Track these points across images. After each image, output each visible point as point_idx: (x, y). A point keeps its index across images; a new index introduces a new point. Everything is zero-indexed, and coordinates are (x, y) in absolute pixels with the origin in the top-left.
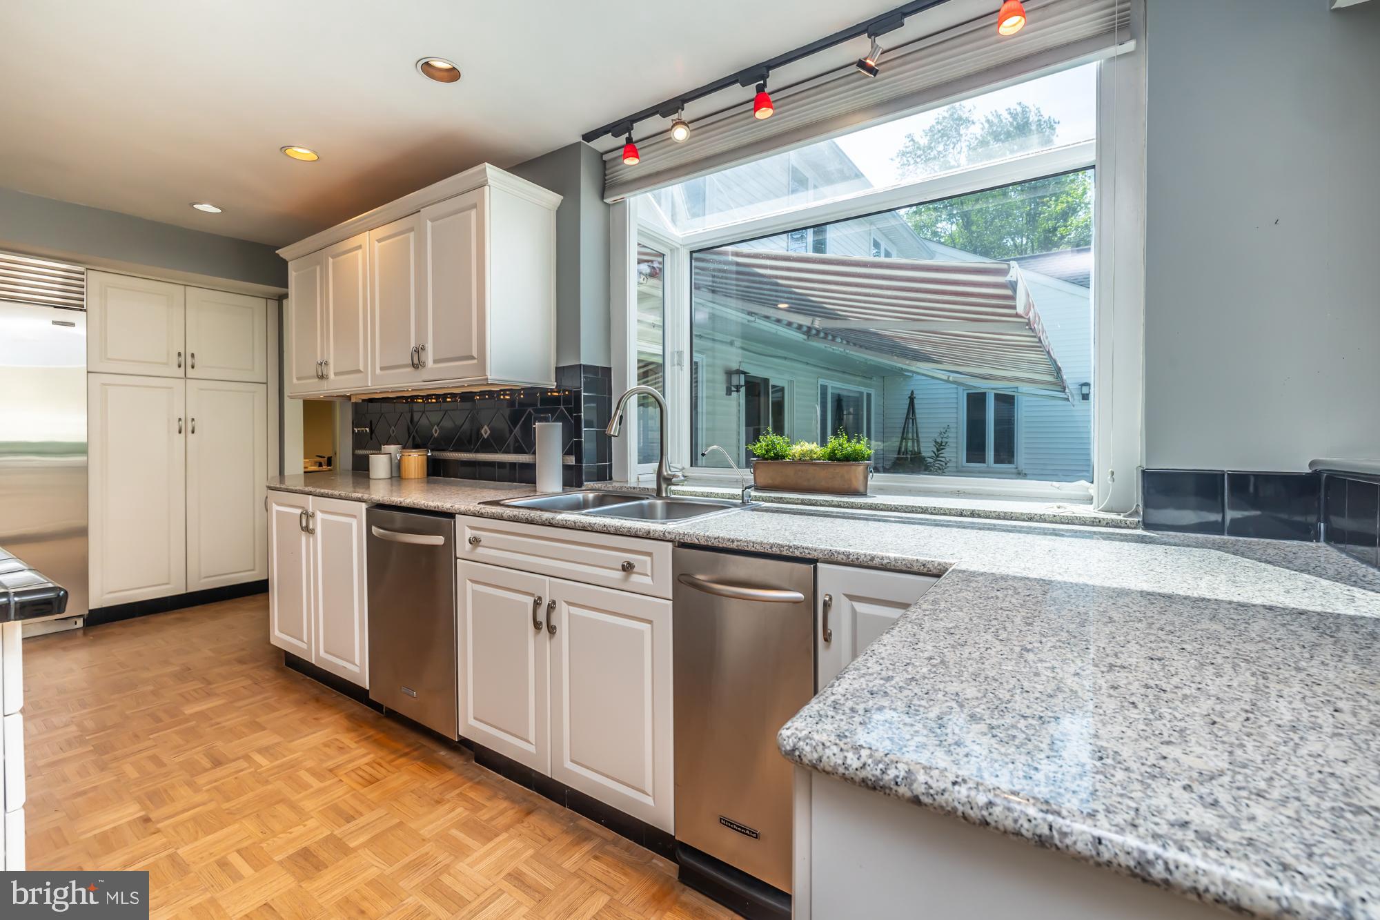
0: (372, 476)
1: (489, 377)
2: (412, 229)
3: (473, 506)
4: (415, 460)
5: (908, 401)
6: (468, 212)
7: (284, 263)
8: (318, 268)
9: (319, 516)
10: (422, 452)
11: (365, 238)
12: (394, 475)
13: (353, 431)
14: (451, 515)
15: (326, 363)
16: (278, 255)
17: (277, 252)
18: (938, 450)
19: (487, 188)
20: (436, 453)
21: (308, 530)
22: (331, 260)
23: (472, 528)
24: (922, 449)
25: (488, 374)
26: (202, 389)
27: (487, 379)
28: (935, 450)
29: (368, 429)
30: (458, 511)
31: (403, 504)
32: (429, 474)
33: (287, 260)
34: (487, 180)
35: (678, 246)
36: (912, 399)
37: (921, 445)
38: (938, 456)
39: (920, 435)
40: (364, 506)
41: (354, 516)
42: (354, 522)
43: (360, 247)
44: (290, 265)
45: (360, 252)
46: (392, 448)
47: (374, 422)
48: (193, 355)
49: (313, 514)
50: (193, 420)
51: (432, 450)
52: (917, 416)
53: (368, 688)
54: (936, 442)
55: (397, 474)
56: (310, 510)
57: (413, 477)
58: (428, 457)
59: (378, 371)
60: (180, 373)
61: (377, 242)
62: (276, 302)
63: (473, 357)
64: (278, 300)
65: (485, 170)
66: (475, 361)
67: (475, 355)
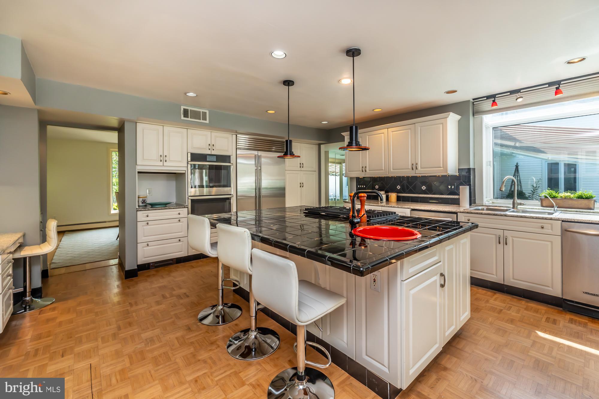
2: (410, 128)
4: (394, 196)
5: (515, 167)
6: (440, 125)
11: (384, 131)
13: (357, 186)
14: (456, 213)
15: (366, 167)
17: (343, 134)
18: (534, 190)
19: (448, 118)
22: (367, 137)
23: (465, 216)
24: (523, 189)
25: (448, 172)
26: (304, 174)
27: (449, 174)
28: (532, 190)
30: (460, 212)
31: (432, 210)
34: (449, 116)
35: (490, 126)
36: (517, 167)
37: (523, 187)
38: (534, 193)
39: (522, 183)
40: (409, 210)
43: (383, 133)
44: (345, 137)
45: (382, 135)
46: (382, 193)
47: (367, 184)
48: (303, 164)
50: (303, 183)
51: (397, 193)
52: (520, 174)
54: (533, 186)
60: (300, 169)
61: (391, 132)
62: (318, 146)
63: (441, 167)
64: (318, 145)
65: (449, 114)
66: (442, 168)
67: (442, 167)
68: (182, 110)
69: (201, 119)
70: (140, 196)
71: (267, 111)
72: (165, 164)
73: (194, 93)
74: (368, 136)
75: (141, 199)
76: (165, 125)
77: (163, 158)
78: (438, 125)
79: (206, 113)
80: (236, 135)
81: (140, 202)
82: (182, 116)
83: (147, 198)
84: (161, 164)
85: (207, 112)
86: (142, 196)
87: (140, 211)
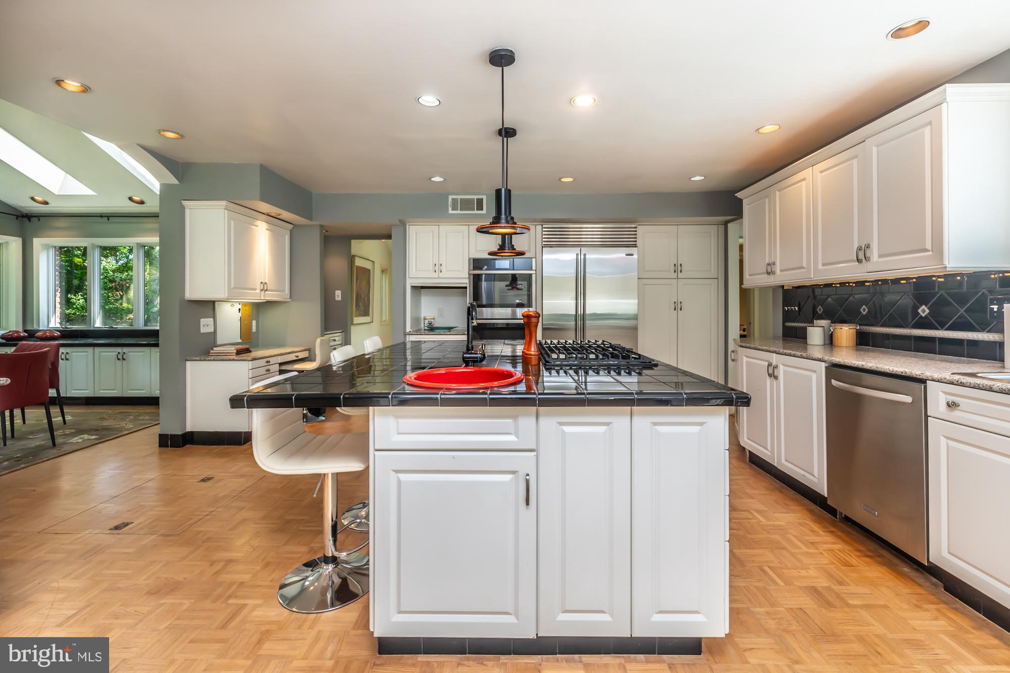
0: (809, 342)
1: (948, 266)
2: (856, 157)
3: (947, 375)
4: (845, 333)
6: (924, 129)
7: (740, 201)
8: (767, 200)
9: (781, 368)
10: (853, 326)
11: (807, 173)
12: (826, 343)
13: (784, 309)
14: (922, 381)
15: (774, 264)
16: (736, 196)
17: (736, 195)
19: (944, 105)
20: (862, 327)
21: (773, 376)
22: (777, 192)
23: (944, 393)
25: (946, 262)
26: (685, 284)
27: (946, 267)
29: (797, 308)
30: (930, 378)
32: (857, 345)
33: (742, 198)
34: (946, 99)
40: (823, 365)
41: (815, 372)
42: (814, 376)
43: (804, 179)
44: (744, 201)
45: (804, 183)
46: (824, 323)
47: (802, 304)
48: (681, 265)
49: (777, 366)
50: (681, 302)
51: (860, 325)
53: (826, 496)
55: (830, 341)
56: (774, 363)
57: (845, 345)
58: (857, 329)
59: (820, 267)
60: (675, 275)
61: (819, 173)
62: (723, 226)
63: (928, 251)
64: (725, 225)
65: (945, 90)
66: (930, 253)
67: (930, 248)
68: (450, 200)
69: (475, 209)
70: (426, 318)
71: (560, 179)
72: (441, 275)
73: (441, 177)
74: (779, 191)
75: (426, 322)
76: (440, 224)
77: (438, 267)
78: (920, 131)
79: (482, 199)
80: (542, 225)
81: (426, 323)
82: (450, 209)
83: (435, 321)
84: (436, 275)
85: (484, 197)
86: (428, 318)
87: (412, 334)
